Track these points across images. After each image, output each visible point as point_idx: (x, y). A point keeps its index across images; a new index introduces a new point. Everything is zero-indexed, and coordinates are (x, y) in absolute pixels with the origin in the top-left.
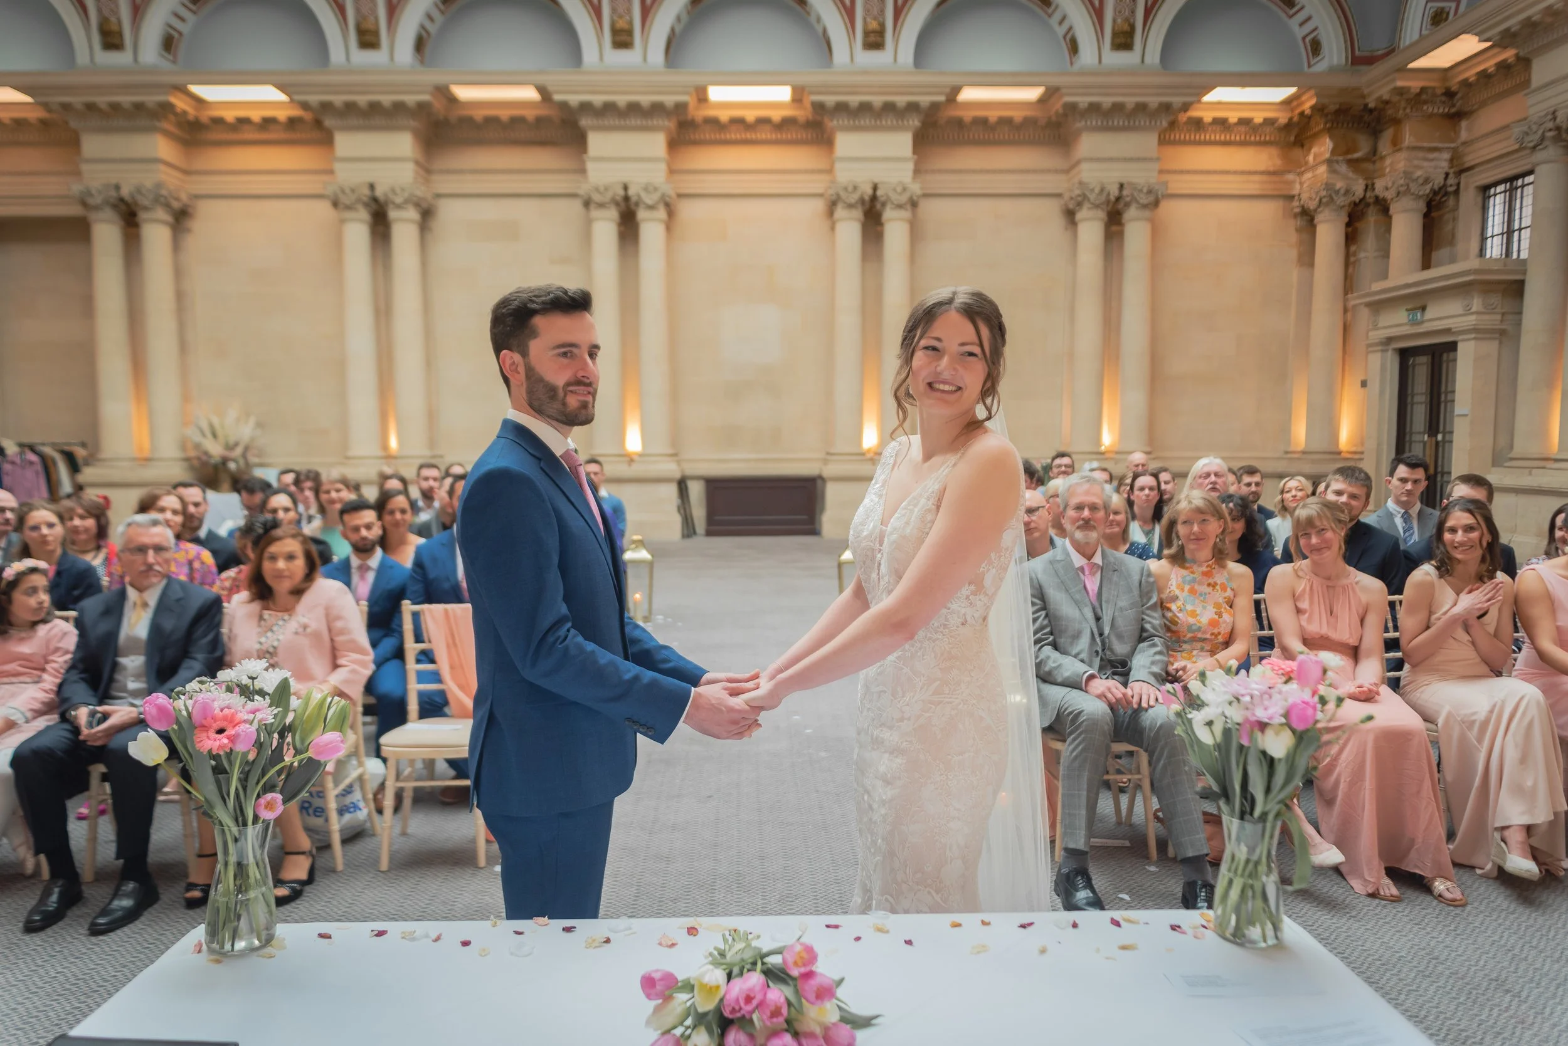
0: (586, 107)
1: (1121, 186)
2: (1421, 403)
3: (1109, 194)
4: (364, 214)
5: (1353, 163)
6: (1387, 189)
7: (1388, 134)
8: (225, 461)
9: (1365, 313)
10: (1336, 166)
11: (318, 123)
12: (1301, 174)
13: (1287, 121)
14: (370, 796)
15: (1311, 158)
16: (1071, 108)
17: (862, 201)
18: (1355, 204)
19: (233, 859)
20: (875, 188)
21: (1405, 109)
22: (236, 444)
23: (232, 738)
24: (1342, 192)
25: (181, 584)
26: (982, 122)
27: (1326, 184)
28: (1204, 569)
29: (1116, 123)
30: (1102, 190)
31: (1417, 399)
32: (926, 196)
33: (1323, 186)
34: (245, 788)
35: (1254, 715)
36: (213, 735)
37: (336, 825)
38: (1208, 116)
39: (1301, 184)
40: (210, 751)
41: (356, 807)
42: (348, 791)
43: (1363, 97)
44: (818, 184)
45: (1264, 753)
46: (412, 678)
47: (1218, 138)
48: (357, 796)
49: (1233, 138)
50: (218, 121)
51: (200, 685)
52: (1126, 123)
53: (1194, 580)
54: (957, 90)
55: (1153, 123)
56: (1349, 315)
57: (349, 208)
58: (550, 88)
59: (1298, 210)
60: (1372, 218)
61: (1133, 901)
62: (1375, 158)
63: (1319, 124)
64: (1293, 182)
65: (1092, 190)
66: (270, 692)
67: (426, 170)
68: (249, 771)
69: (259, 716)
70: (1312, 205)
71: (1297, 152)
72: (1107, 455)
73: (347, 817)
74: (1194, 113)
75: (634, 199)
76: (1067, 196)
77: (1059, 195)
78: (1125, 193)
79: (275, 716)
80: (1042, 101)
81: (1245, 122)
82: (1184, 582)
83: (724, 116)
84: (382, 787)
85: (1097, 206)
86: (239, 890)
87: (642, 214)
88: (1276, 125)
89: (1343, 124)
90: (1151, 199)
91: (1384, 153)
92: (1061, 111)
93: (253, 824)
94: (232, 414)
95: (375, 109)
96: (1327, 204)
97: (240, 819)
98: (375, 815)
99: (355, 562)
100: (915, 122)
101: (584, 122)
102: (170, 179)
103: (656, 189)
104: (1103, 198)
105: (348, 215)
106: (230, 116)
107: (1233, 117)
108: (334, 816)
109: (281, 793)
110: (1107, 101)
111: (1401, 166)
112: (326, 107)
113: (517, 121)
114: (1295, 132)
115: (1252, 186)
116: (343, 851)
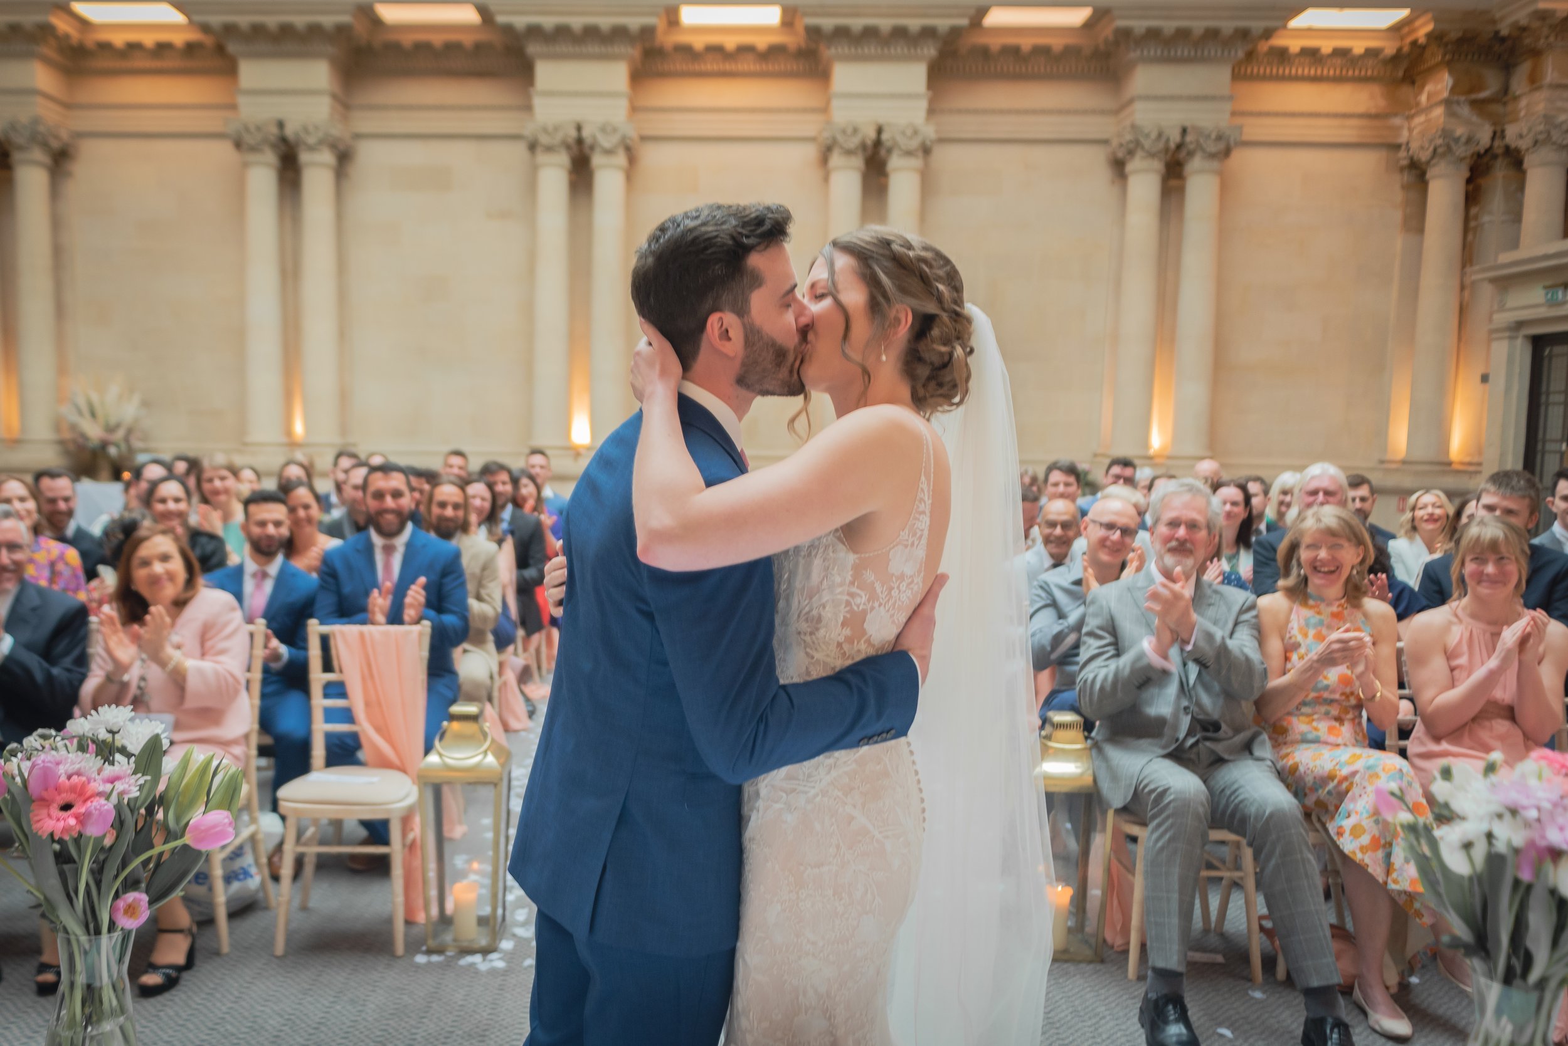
0: (534, 31)
1: (1184, 131)
2: (1559, 404)
3: (1168, 140)
4: (270, 157)
5: (1478, 105)
6: (1521, 136)
7: (1524, 69)
8: (104, 445)
9: (1487, 292)
10: (1456, 108)
11: (220, 49)
12: (1409, 118)
13: (1394, 51)
14: (264, 860)
15: (1423, 98)
16: (1125, 36)
17: (863, 146)
18: (1479, 156)
19: (81, 979)
20: (880, 131)
21: (1547, 37)
22: (118, 426)
23: (82, 819)
24: (1463, 140)
25: (40, 591)
26: (1013, 52)
27: (1443, 130)
28: (1335, 609)
29: (1179, 53)
30: (1160, 135)
31: (1554, 398)
32: (942, 141)
33: (1439, 133)
34: (98, 883)
35: (1543, 837)
36: (55, 811)
37: (221, 897)
38: (1294, 45)
39: (1410, 130)
40: (52, 835)
41: (246, 874)
42: (238, 853)
43: (1494, 22)
44: (810, 126)
45: (1553, 892)
46: (318, 716)
47: (1306, 71)
48: (248, 860)
49: (1325, 72)
50: (105, 47)
51: (41, 741)
52: (1193, 53)
53: (1321, 623)
54: (983, 11)
55: (1226, 53)
56: (1466, 293)
57: (254, 149)
58: (493, 8)
59: (1405, 162)
60: (1500, 173)
61: (1236, 1038)
62: (1505, 99)
63: (1436, 56)
64: (1399, 129)
65: (1147, 136)
66: (136, 752)
67: (344, 104)
68: (104, 861)
69: (120, 786)
70: (1424, 156)
71: (1406, 91)
72: (1157, 461)
73: (236, 886)
74: (1278, 41)
75: (588, 141)
76: (1115, 142)
77: (1105, 142)
78: (1189, 138)
79: (141, 787)
80: (1089, 25)
81: (1341, 53)
82: (1307, 625)
83: (699, 42)
84: (279, 848)
85: (1152, 155)
86: (89, 1020)
87: (597, 160)
88: (1381, 56)
89: (1467, 55)
90: (1221, 146)
91: (1518, 93)
92: (1111, 38)
93: (109, 931)
94: (114, 390)
95: (286, 32)
96: (1443, 155)
97: (91, 926)
98: (270, 885)
99: (251, 566)
100: (930, 51)
101: (532, 49)
102: (49, 114)
103: (615, 130)
104: (1161, 145)
105: (252, 157)
106: (119, 40)
107: (1326, 46)
108: (219, 885)
109: (147, 892)
110: (1169, 26)
111: (1540, 108)
112: (230, 30)
113: (452, 48)
114: (1404, 65)
115: (1348, 132)
116: (230, 927)
